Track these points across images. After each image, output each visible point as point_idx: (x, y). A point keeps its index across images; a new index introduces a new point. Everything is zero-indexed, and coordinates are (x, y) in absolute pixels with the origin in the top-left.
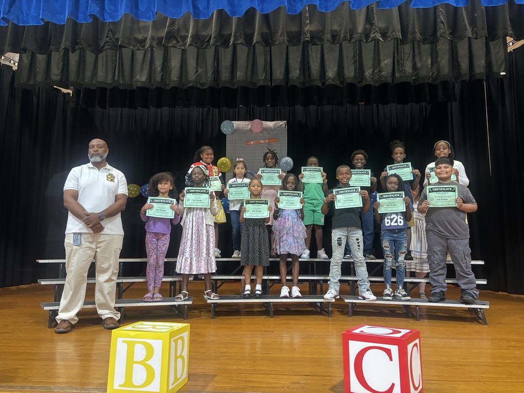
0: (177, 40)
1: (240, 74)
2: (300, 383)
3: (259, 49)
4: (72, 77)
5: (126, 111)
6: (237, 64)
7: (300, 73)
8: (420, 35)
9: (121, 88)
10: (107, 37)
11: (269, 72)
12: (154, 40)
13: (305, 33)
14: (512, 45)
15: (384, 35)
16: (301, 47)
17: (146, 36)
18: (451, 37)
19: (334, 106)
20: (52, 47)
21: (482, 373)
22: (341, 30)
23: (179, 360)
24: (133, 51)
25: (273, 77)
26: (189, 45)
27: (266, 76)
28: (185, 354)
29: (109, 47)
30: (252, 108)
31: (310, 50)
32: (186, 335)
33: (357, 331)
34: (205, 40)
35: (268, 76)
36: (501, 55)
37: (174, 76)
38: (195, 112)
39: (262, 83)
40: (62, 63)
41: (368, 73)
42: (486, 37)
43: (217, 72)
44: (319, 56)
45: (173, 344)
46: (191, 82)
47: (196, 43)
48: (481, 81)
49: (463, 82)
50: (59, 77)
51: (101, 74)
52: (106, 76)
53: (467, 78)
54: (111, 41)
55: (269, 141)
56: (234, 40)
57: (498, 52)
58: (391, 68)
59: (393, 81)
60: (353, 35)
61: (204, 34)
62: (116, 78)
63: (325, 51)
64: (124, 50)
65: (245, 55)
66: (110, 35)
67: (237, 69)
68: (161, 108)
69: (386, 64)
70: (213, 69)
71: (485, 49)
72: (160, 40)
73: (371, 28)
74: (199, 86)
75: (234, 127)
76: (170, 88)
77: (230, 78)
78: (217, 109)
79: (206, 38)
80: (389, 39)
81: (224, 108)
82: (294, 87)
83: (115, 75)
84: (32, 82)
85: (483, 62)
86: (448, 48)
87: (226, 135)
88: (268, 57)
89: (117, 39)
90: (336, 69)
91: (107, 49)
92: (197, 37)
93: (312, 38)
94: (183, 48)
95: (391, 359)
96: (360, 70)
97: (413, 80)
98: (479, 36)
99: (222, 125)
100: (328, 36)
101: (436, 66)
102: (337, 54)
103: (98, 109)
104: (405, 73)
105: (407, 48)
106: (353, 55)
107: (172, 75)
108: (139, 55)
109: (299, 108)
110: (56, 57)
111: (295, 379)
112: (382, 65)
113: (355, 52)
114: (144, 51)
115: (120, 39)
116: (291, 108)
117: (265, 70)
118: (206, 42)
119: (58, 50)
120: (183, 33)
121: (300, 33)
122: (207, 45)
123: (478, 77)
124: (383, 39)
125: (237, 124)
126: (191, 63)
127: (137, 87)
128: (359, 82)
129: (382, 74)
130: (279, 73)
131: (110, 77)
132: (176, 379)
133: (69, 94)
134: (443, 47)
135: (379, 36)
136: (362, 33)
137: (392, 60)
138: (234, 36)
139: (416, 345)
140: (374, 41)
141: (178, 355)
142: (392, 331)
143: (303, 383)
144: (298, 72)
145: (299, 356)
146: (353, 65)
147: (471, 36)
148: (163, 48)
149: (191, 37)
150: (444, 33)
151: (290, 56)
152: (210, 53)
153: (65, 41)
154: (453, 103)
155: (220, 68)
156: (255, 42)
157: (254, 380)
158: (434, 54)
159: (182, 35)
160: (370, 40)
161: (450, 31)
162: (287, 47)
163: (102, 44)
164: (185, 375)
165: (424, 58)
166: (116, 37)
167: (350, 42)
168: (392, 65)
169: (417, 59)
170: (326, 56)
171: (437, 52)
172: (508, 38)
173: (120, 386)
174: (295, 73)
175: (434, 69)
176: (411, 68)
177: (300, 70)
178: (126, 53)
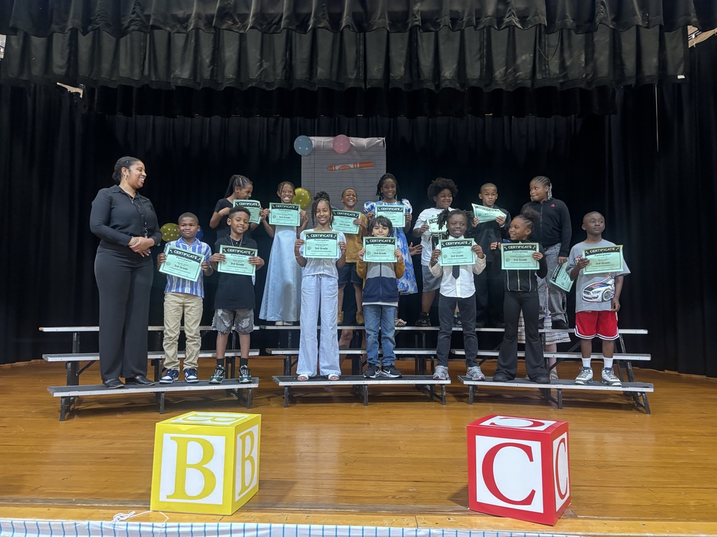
0: (234, 21)
1: (321, 71)
2: (410, 492)
3: (349, 36)
4: (83, 70)
5: (160, 120)
6: (317, 57)
7: (405, 71)
8: (572, 21)
9: (154, 88)
10: (133, 13)
11: (362, 70)
12: (200, 19)
13: (414, 15)
14: (696, 37)
15: (523, 19)
16: (406, 35)
17: (189, 13)
18: (613, 25)
19: (451, 118)
20: (54, 27)
21: (645, 477)
22: (463, 12)
23: (248, 463)
24: (170, 33)
25: (369, 76)
26: (250, 28)
27: (358, 74)
28: (256, 454)
29: (136, 28)
30: (337, 119)
31: (419, 39)
32: (256, 430)
33: (487, 423)
34: (273, 20)
35: (362, 75)
36: (680, 52)
37: (229, 71)
38: (259, 123)
39: (352, 84)
40: (68, 51)
41: (499, 73)
42: (661, 26)
43: (289, 67)
44: (432, 47)
45: (240, 442)
46: (253, 80)
47: (261, 25)
48: (651, 87)
49: (628, 87)
50: (64, 71)
51: (124, 66)
52: (132, 69)
53: (632, 82)
54: (137, 19)
55: (362, 165)
56: (315, 23)
57: (675, 48)
58: (530, 66)
59: (532, 84)
60: (479, 19)
61: (272, 11)
62: (146, 73)
63: (441, 41)
64: (156, 32)
65: (329, 43)
66: (138, 10)
67: (317, 64)
68: (210, 117)
69: (524, 61)
70: (284, 63)
71: (658, 43)
72: (209, 19)
73: (505, 10)
74: (264, 87)
75: (313, 145)
76: (223, 89)
77: (308, 76)
78: (288, 119)
79: (275, 18)
80: (530, 26)
81: (298, 118)
82: (397, 90)
83: (144, 68)
84: (25, 77)
85: (655, 60)
86: (608, 40)
87: (300, 156)
88: (362, 47)
89: (148, 17)
90: (455, 66)
91: (134, 30)
92: (261, 16)
93: (424, 21)
94: (242, 32)
95: (531, 460)
96: (489, 68)
97: (560, 83)
98: (651, 25)
99: (295, 143)
100: (446, 19)
101: (591, 65)
102: (457, 45)
103: (120, 117)
104: (549, 74)
105: (553, 39)
106: (478, 46)
107: (226, 70)
108: (179, 40)
109: (403, 119)
110: (60, 42)
111: (402, 486)
112: (519, 62)
113: (482, 43)
114: (185, 35)
115: (153, 17)
116: (392, 119)
117: (357, 67)
118: (274, 24)
119: (62, 30)
120: (243, 11)
121: (407, 14)
122: (277, 29)
123: (647, 81)
124: (522, 25)
125: (317, 141)
126: (253, 53)
127: (177, 87)
128: (486, 86)
129: (518, 74)
130: (376, 71)
131: (137, 71)
132: (244, 488)
133: (78, 94)
134: (602, 39)
135: (515, 21)
136: (492, 16)
137: (532, 55)
138: (316, 16)
139: (563, 440)
140: (507, 29)
141: (247, 455)
142: (532, 423)
143: (413, 492)
144: (403, 69)
145: (406, 456)
146: (479, 62)
147: (640, 24)
148: (213, 31)
149: (253, 16)
150: (605, 18)
151: (392, 47)
152: (279, 41)
153: (73, 18)
154: (613, 116)
155: (294, 62)
156: (344, 25)
157: (347, 488)
158: (590, 48)
159: (240, 12)
160: (503, 26)
161: (613, 16)
162: (388, 32)
163: (126, 23)
164: (255, 482)
165: (576, 53)
166: (146, 13)
167: (475, 27)
168: (532, 62)
169: (566, 55)
170: (442, 47)
171: (593, 45)
172: (689, 27)
173: (168, 497)
174: (399, 71)
175: (589, 69)
176: (558, 66)
177: (405, 67)
178: (160, 36)
